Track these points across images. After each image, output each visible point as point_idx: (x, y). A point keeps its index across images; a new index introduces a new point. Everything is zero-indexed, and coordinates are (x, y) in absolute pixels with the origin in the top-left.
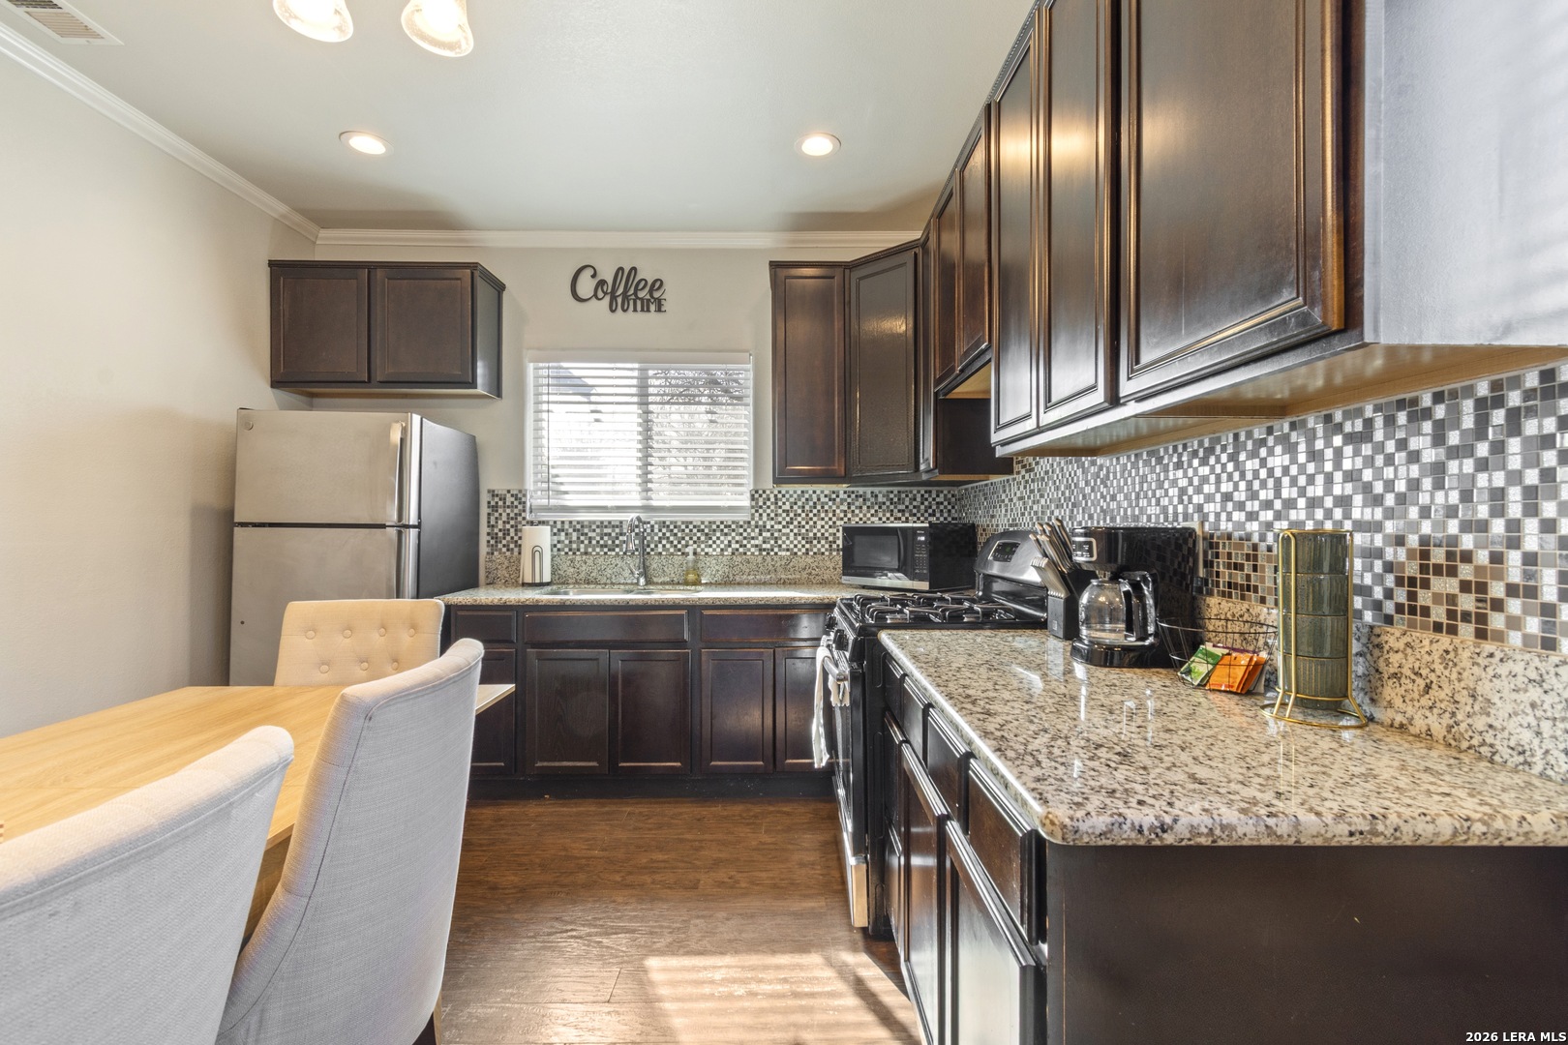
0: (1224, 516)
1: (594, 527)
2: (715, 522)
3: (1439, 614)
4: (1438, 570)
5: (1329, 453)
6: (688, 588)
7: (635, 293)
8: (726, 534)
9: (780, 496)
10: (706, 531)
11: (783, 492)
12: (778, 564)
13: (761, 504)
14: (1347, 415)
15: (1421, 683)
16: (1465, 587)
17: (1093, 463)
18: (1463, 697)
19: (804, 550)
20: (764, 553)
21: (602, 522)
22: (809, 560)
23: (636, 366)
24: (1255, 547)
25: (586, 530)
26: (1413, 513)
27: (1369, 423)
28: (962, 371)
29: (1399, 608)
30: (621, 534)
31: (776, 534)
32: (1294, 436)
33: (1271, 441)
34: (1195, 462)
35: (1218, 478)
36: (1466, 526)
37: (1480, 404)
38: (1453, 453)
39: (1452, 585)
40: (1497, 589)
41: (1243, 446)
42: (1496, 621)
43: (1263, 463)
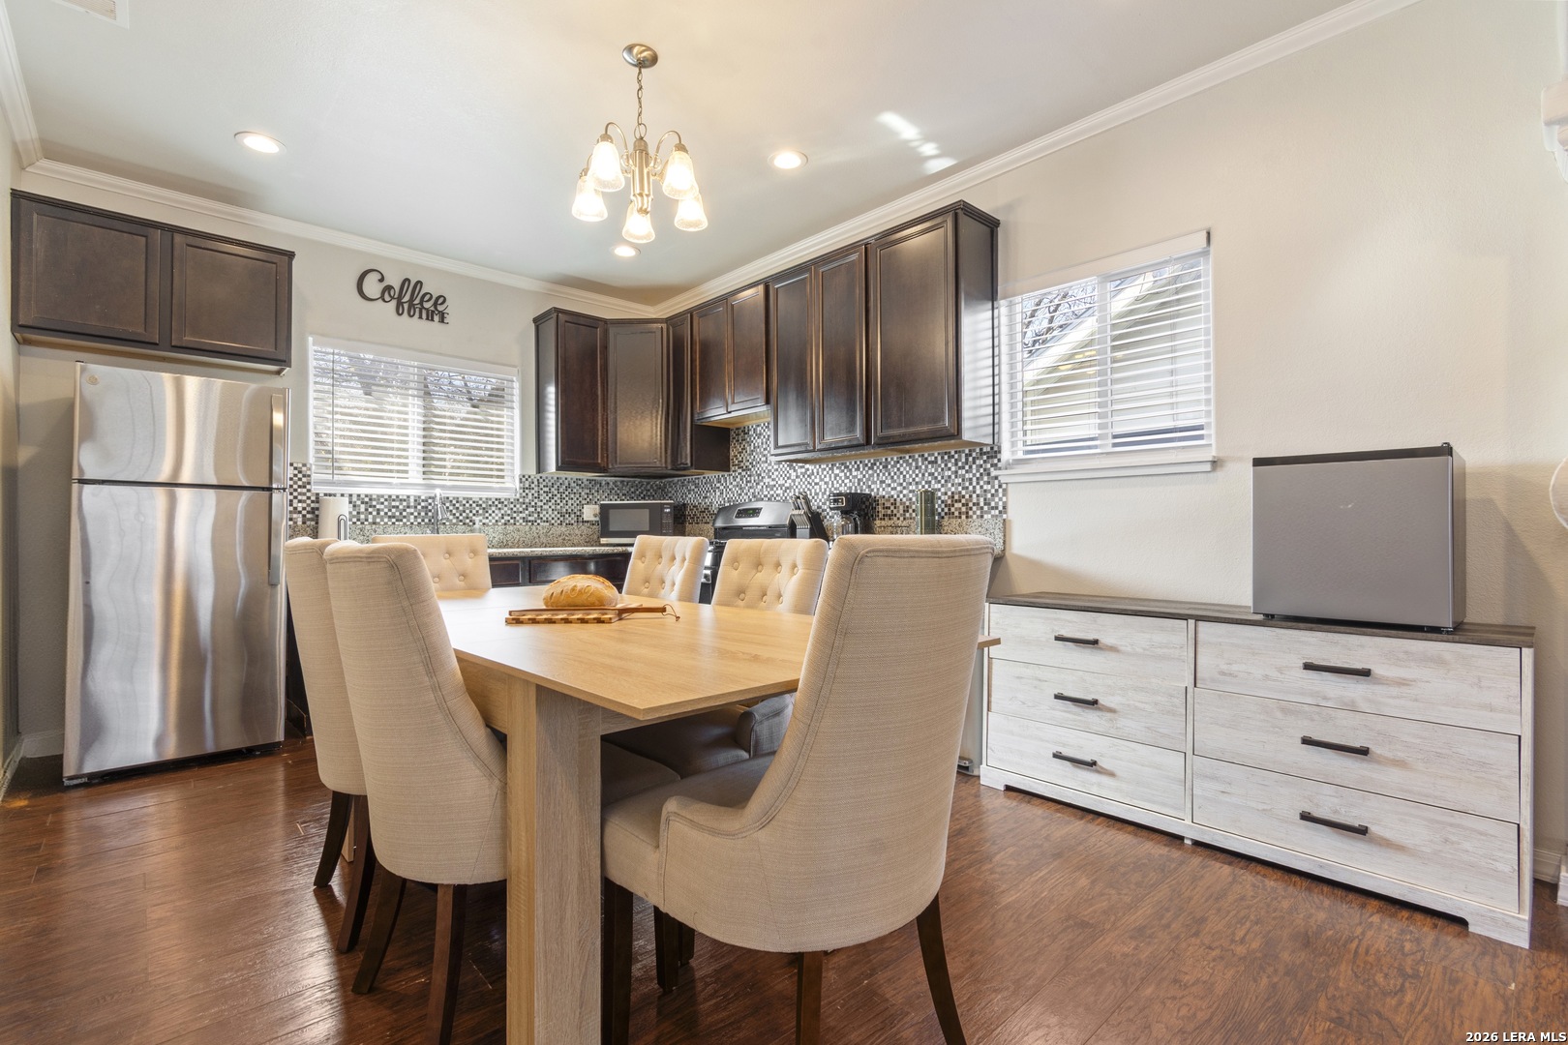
0: (881, 489)
1: (382, 500)
2: (490, 499)
3: (957, 514)
4: (956, 501)
5: (923, 467)
7: (421, 303)
8: (500, 509)
9: (541, 480)
10: (484, 506)
11: (544, 478)
12: (541, 532)
13: (527, 486)
14: (929, 455)
16: (963, 505)
19: (559, 522)
20: (530, 524)
21: (390, 496)
22: (563, 529)
24: (895, 500)
25: (374, 503)
26: (950, 485)
27: (936, 458)
28: (732, 412)
29: (946, 514)
30: (408, 507)
31: (539, 510)
32: (910, 461)
33: (901, 462)
34: (866, 468)
35: (878, 475)
36: (963, 488)
37: (966, 455)
38: (960, 468)
39: (960, 505)
40: (971, 505)
41: (890, 463)
42: (971, 513)
43: (898, 469)
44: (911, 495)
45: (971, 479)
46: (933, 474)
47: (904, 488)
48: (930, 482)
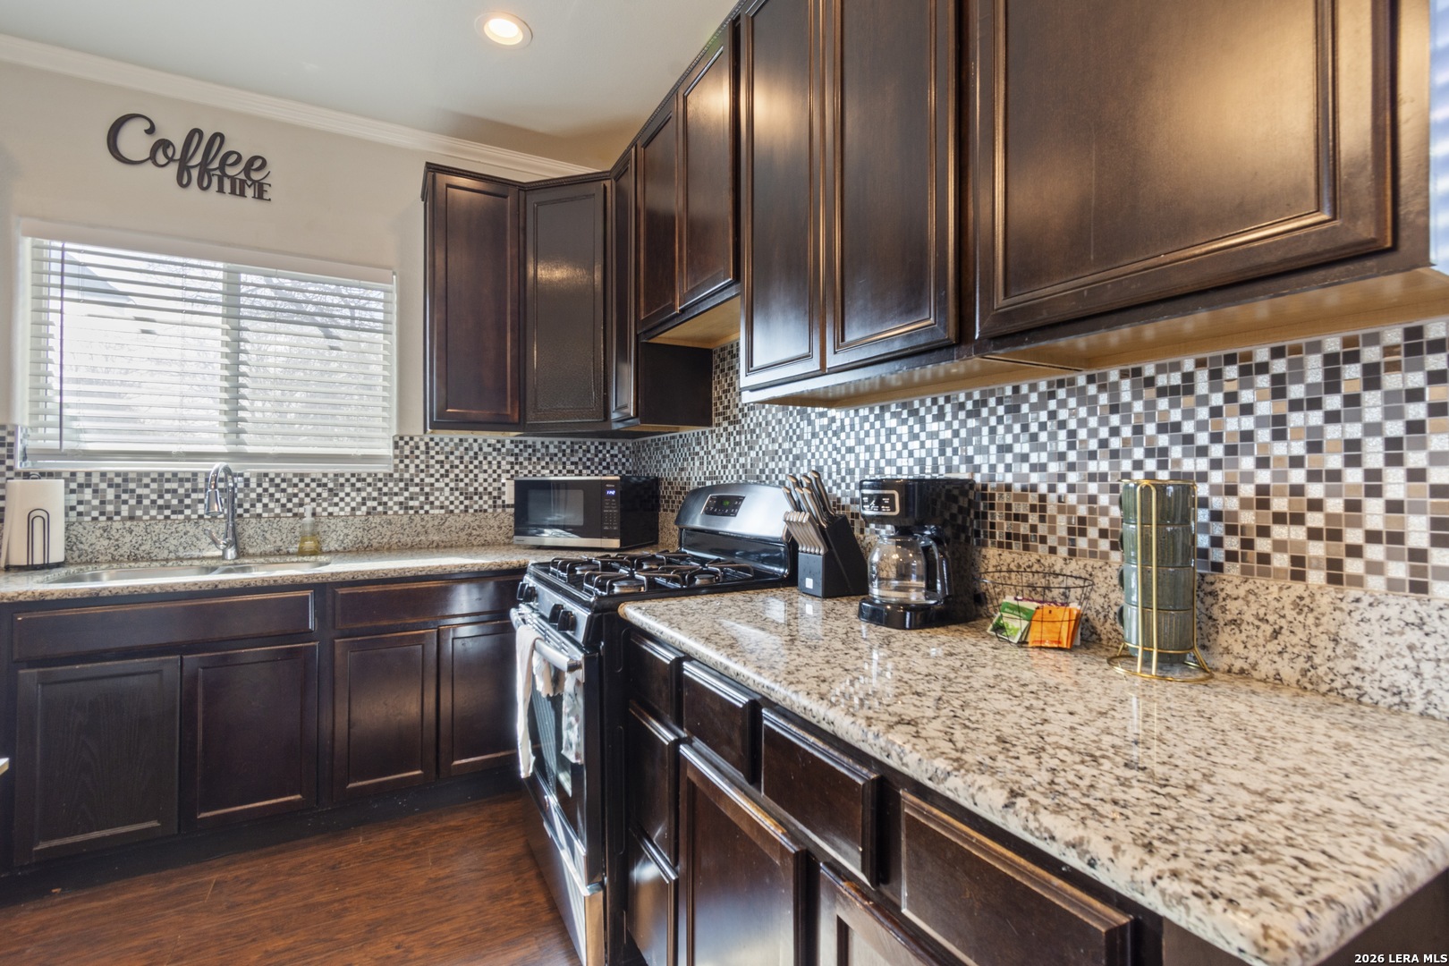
0: (1001, 468)
1: (146, 480)
2: (342, 475)
3: (1281, 561)
4: (1279, 518)
5: (1138, 407)
6: (305, 559)
8: (359, 490)
9: (432, 444)
10: (331, 485)
11: (437, 440)
12: (430, 524)
13: (407, 452)
14: (1161, 369)
15: (1269, 629)
16: (1314, 534)
17: (822, 415)
18: (1322, 642)
19: (462, 507)
20: (411, 512)
21: (161, 474)
22: (469, 518)
23: (220, 265)
24: (1043, 498)
25: (132, 486)
26: (1247, 463)
27: (1188, 377)
28: (683, 311)
29: (1231, 556)
30: (195, 491)
31: (427, 489)
32: (1092, 390)
33: (1062, 393)
34: (962, 415)
35: (993, 431)
36: (1314, 476)
37: (1330, 359)
38: (1296, 405)
39: (1298, 533)
40: (1353, 536)
41: (1026, 398)
42: (1353, 567)
43: (1052, 415)
44: (1093, 488)
46: (1176, 427)
47: (1072, 467)
48: (1164, 452)
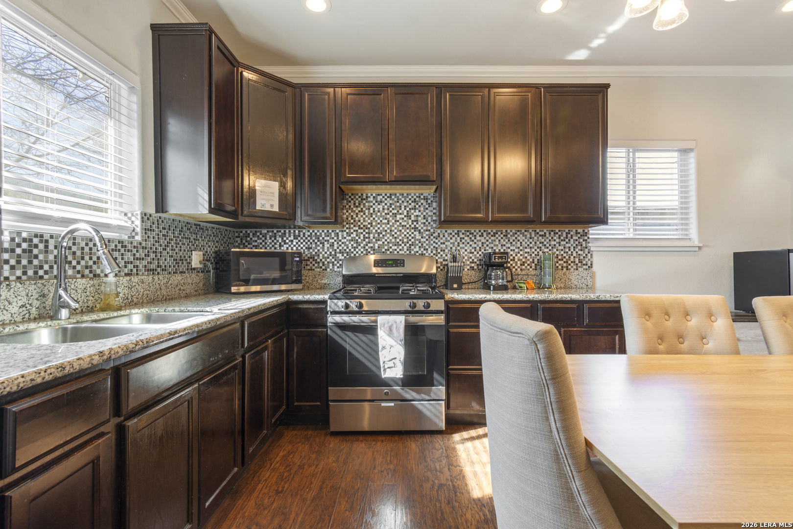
2: (113, 241)
3: (560, 267)
4: (560, 260)
5: (536, 238)
13: (148, 226)
14: (540, 231)
15: (559, 279)
16: (565, 262)
18: (567, 280)
26: (555, 250)
27: (545, 233)
28: (389, 182)
31: (158, 256)
32: (526, 233)
33: (518, 233)
34: (490, 236)
35: (499, 241)
36: (564, 253)
37: (567, 233)
38: (562, 240)
39: (562, 262)
40: (569, 262)
41: (509, 233)
42: (569, 267)
43: (516, 238)
44: (526, 255)
45: (569, 247)
46: (543, 243)
47: (521, 250)
48: (541, 247)
